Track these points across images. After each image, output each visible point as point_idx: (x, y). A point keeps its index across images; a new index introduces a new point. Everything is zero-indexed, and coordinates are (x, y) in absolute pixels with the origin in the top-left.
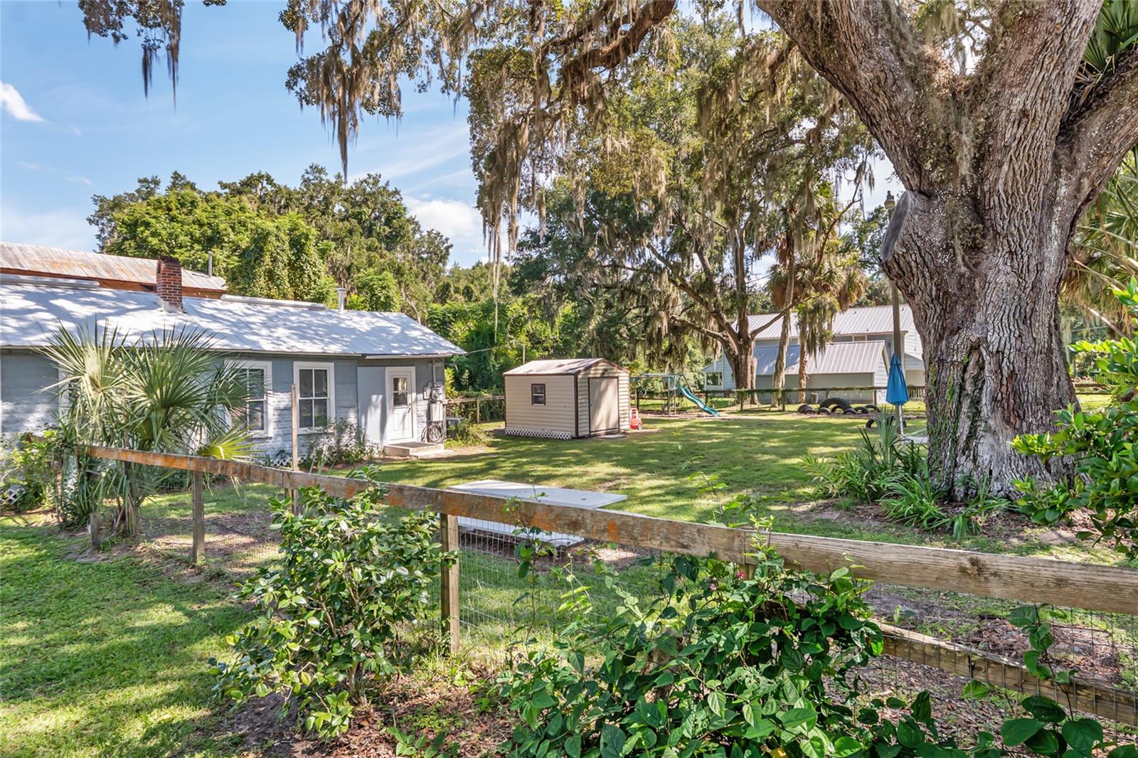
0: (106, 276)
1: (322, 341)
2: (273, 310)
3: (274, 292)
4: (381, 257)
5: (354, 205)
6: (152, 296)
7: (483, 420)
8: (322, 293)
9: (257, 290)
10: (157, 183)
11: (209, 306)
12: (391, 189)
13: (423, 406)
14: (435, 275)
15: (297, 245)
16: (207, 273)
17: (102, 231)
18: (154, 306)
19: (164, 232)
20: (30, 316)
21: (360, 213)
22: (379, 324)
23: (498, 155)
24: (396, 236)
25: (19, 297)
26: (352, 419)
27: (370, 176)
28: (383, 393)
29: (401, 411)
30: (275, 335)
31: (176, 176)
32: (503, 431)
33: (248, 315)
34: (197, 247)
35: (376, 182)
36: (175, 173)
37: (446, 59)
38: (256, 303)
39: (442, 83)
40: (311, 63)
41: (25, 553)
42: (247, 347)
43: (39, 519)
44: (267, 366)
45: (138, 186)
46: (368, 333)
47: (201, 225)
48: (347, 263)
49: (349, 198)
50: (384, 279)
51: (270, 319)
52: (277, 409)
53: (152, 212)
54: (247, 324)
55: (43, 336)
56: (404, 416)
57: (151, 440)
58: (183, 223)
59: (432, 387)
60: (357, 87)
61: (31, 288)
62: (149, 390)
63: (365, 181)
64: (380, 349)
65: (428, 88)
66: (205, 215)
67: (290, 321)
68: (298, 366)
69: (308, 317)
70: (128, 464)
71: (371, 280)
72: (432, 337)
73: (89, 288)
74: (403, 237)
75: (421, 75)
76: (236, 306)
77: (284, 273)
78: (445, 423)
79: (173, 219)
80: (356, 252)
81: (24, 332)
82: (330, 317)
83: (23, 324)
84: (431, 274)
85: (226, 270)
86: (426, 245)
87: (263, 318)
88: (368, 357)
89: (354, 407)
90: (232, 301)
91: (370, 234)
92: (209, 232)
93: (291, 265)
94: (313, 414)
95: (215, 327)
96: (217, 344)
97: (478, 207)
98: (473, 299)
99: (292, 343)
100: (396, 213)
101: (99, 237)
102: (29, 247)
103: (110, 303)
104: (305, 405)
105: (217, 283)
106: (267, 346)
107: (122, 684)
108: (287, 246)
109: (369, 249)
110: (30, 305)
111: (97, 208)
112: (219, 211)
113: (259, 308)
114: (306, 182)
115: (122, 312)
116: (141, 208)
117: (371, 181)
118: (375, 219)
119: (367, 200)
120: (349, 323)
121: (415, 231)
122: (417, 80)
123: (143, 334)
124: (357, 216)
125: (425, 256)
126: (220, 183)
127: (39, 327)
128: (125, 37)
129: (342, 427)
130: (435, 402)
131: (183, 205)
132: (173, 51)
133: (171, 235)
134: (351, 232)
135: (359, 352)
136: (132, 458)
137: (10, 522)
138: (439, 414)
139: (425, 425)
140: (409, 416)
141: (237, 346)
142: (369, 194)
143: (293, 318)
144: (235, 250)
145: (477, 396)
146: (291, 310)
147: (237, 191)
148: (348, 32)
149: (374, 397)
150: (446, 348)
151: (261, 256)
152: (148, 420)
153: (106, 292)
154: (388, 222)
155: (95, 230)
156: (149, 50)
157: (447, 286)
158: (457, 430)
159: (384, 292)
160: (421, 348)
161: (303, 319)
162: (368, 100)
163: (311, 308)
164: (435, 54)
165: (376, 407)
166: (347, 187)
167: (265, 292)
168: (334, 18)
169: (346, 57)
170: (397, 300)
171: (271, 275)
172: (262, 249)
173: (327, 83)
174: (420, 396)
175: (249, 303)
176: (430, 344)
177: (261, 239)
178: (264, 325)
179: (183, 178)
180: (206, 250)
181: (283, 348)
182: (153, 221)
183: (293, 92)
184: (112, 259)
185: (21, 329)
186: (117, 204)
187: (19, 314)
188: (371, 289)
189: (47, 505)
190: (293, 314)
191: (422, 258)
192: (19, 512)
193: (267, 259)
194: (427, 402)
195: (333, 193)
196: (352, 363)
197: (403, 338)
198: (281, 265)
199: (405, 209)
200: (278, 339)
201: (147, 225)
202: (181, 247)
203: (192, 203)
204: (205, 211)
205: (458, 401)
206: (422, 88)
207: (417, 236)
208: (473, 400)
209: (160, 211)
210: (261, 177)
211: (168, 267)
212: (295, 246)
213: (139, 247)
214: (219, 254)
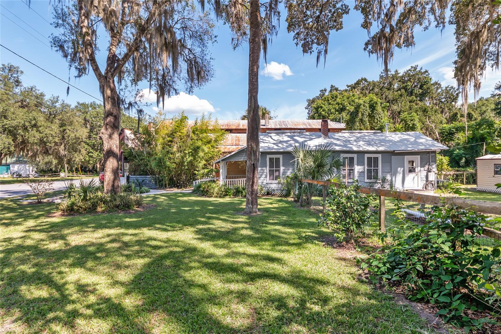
0: (309, 127)
1: (377, 146)
2: (359, 135)
3: (363, 127)
4: (416, 104)
5: (403, 83)
6: (320, 133)
7: (468, 183)
8: (382, 126)
9: (356, 127)
10: (325, 90)
11: (337, 135)
12: (423, 71)
13: (424, 173)
14: (450, 109)
15: (372, 107)
16: (340, 122)
17: (309, 111)
18: (319, 137)
19: (326, 109)
20: (289, 142)
21: (406, 86)
22: (404, 138)
23: (467, 49)
24: (425, 93)
25: (286, 137)
26: (388, 177)
27: (412, 67)
28: (404, 167)
29: (412, 175)
30: (359, 144)
31: (332, 86)
32: (475, 189)
33: (349, 137)
34: (337, 113)
35: (415, 68)
36: (332, 85)
37: (438, 13)
38: (353, 133)
39: (436, 23)
40: (373, 38)
41: (287, 205)
42: (348, 149)
43: (290, 199)
44: (355, 156)
45: (320, 93)
46: (398, 142)
47: (339, 104)
48: (399, 110)
49: (402, 80)
50: (412, 116)
51: (358, 138)
52: (358, 172)
53: (323, 103)
54: (349, 141)
55: (291, 148)
56: (414, 178)
57: (315, 177)
58: (333, 105)
59: (429, 165)
60: (392, 41)
61: (289, 134)
62: (314, 162)
63: (410, 70)
64: (403, 148)
65: (429, 28)
66: (340, 100)
67: (365, 139)
68: (366, 156)
69: (373, 137)
70: (309, 184)
71: (406, 117)
72: (430, 142)
73: (303, 132)
74: (429, 93)
75: (426, 23)
76: (346, 135)
77: (366, 119)
78: (436, 182)
79: (330, 104)
80: (403, 104)
81: (287, 147)
82: (382, 136)
83: (287, 145)
84: (446, 109)
85: (345, 121)
86: (444, 94)
87: (355, 138)
88: (396, 152)
89: (390, 172)
90: (345, 133)
91: (411, 94)
92: (341, 106)
93: (369, 115)
94: (372, 174)
95: (338, 142)
96: (337, 148)
97: (455, 77)
98: (473, 119)
99: (365, 147)
100: (426, 82)
101: (308, 113)
102: (289, 120)
103: (308, 137)
104: (369, 171)
105: (343, 125)
106: (355, 149)
107: (302, 228)
108: (368, 108)
109: (410, 102)
110: (289, 139)
111: (308, 103)
112: (345, 98)
113: (354, 134)
114: (381, 77)
115: (311, 139)
116: (320, 102)
117: (413, 69)
118: (415, 86)
119: (410, 79)
120: (390, 138)
121: (437, 89)
122: (424, 25)
123: (316, 146)
124: (405, 88)
125: (443, 100)
126: (347, 86)
127: (291, 145)
128: (313, 51)
129: (384, 180)
130: (430, 172)
131: (333, 98)
132: (326, 51)
133: (329, 110)
134: (401, 95)
135: (392, 149)
136: (310, 182)
137: (284, 199)
138: (432, 177)
139: (425, 182)
140: (416, 178)
141: (345, 149)
142: (412, 76)
143: (367, 138)
144: (348, 113)
145: (464, 171)
146: (366, 134)
147: (353, 87)
148: (388, 21)
149: (399, 169)
150: (437, 147)
151: (358, 114)
152: (314, 171)
153: (308, 133)
154: (421, 87)
155: (307, 111)
156: (319, 53)
157: (456, 114)
158: (443, 186)
159: (412, 122)
160: (423, 147)
161: (370, 138)
162: (399, 43)
163: (374, 133)
164: (432, 10)
165: (400, 173)
166: (400, 75)
167: (359, 128)
168: (383, 16)
169: (388, 30)
170: (419, 125)
171: (361, 120)
172: (358, 111)
173: (379, 43)
174: (422, 169)
175: (351, 133)
176: (429, 145)
177: (358, 107)
178: (355, 141)
179: (334, 87)
180: (340, 114)
181: (361, 149)
182: (323, 106)
183: (366, 51)
184: (311, 121)
185: (287, 146)
186: (313, 101)
187: (286, 142)
188: (406, 121)
189: (291, 196)
190: (367, 136)
191: (441, 102)
192: (286, 197)
193: (360, 114)
194: (426, 172)
195: (393, 79)
196: (389, 155)
197: (415, 143)
198: (365, 116)
199: (430, 79)
200: (360, 146)
201: (321, 107)
202: (332, 114)
203: (336, 96)
204: (340, 99)
205: (452, 173)
206: (426, 28)
207: (439, 90)
208: (461, 173)
209: (325, 102)
210: (362, 79)
211: (324, 123)
212: (371, 108)
213: (319, 116)
214: (344, 114)
